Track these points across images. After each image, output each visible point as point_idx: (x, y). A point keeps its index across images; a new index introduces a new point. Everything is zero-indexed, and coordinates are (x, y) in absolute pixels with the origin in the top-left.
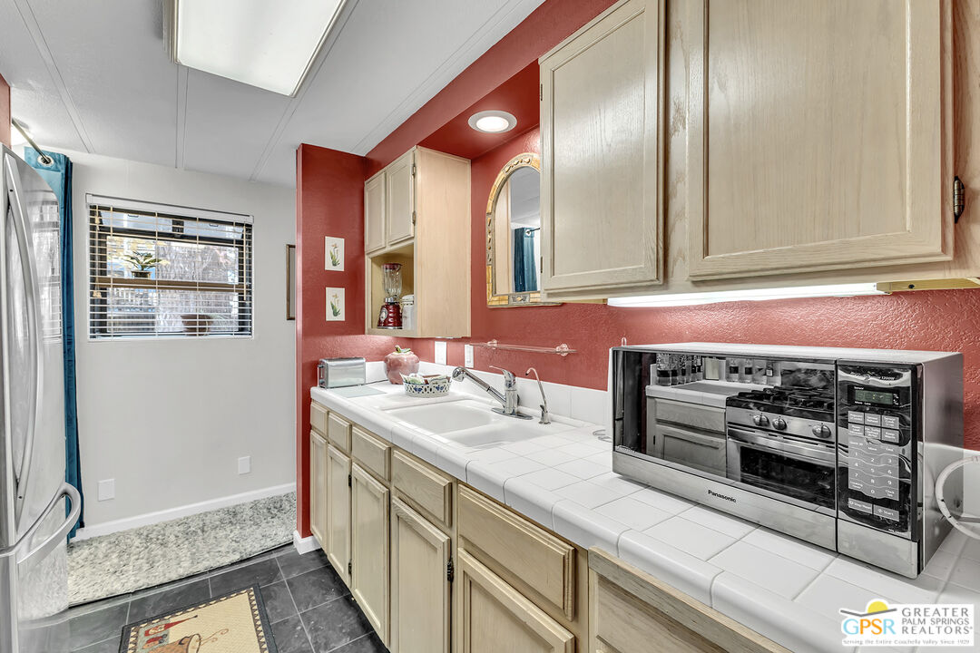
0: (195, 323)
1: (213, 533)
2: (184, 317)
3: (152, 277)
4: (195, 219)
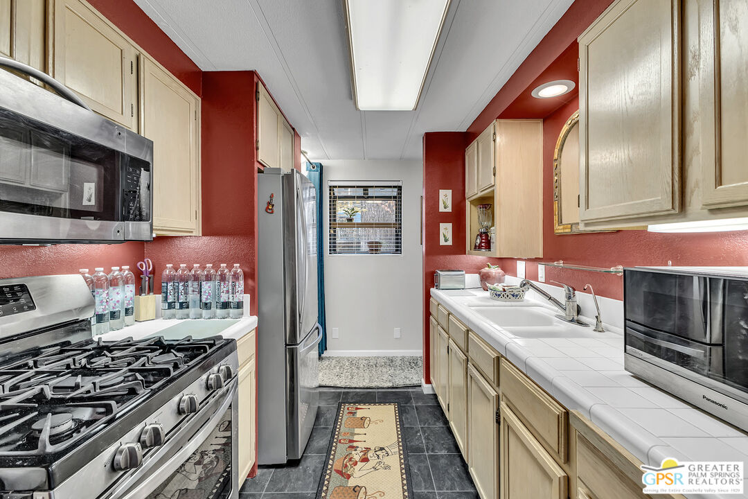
0: (372, 247)
1: (380, 369)
2: (368, 243)
3: (354, 222)
4: (372, 187)
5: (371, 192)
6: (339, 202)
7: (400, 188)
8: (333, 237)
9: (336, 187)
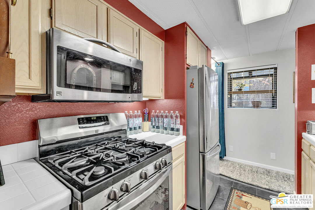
0: (255, 104)
1: (260, 175)
2: (252, 102)
3: (243, 90)
4: (255, 70)
5: (254, 74)
6: (233, 81)
7: (276, 69)
8: (231, 99)
9: (231, 73)
